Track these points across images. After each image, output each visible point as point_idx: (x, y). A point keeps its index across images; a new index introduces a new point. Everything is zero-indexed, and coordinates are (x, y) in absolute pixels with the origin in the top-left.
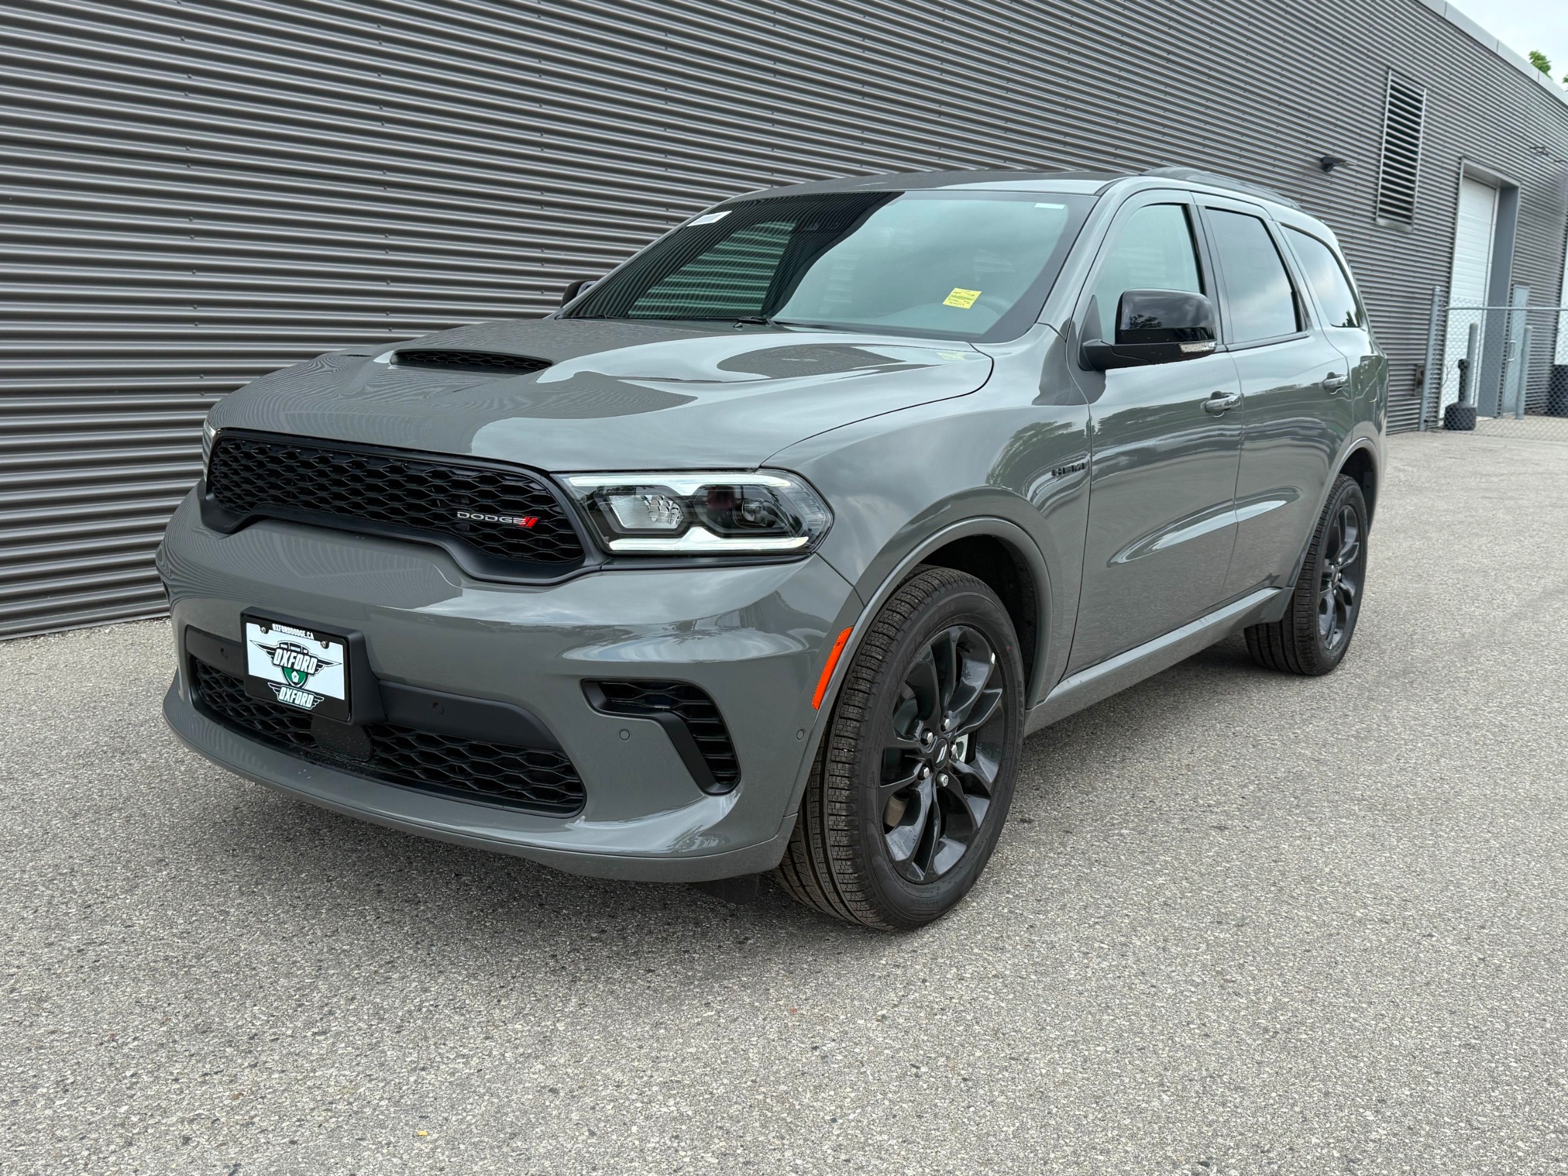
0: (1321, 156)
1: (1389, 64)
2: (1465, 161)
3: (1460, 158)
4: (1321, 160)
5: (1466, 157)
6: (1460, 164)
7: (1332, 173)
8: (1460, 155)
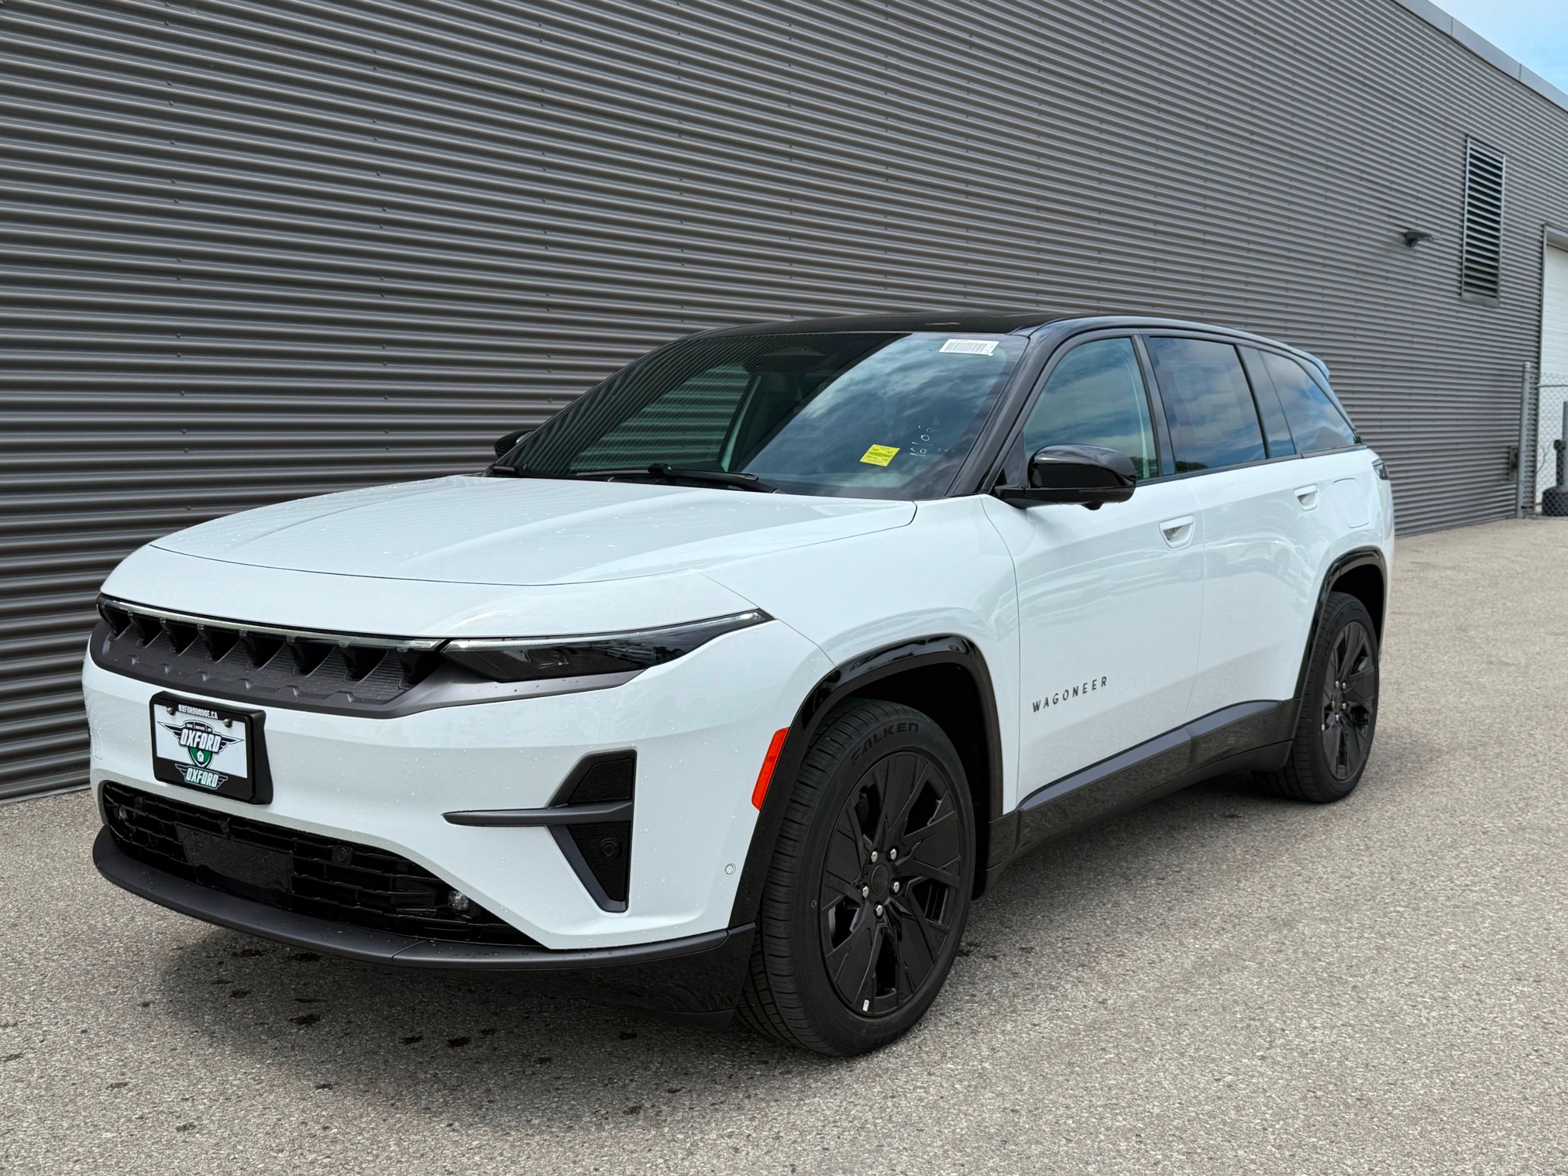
0: (1405, 231)
1: (1467, 132)
2: (1548, 229)
3: (1543, 226)
4: (1405, 235)
5: (1548, 224)
6: (1542, 231)
7: (1416, 248)
8: (1543, 223)
